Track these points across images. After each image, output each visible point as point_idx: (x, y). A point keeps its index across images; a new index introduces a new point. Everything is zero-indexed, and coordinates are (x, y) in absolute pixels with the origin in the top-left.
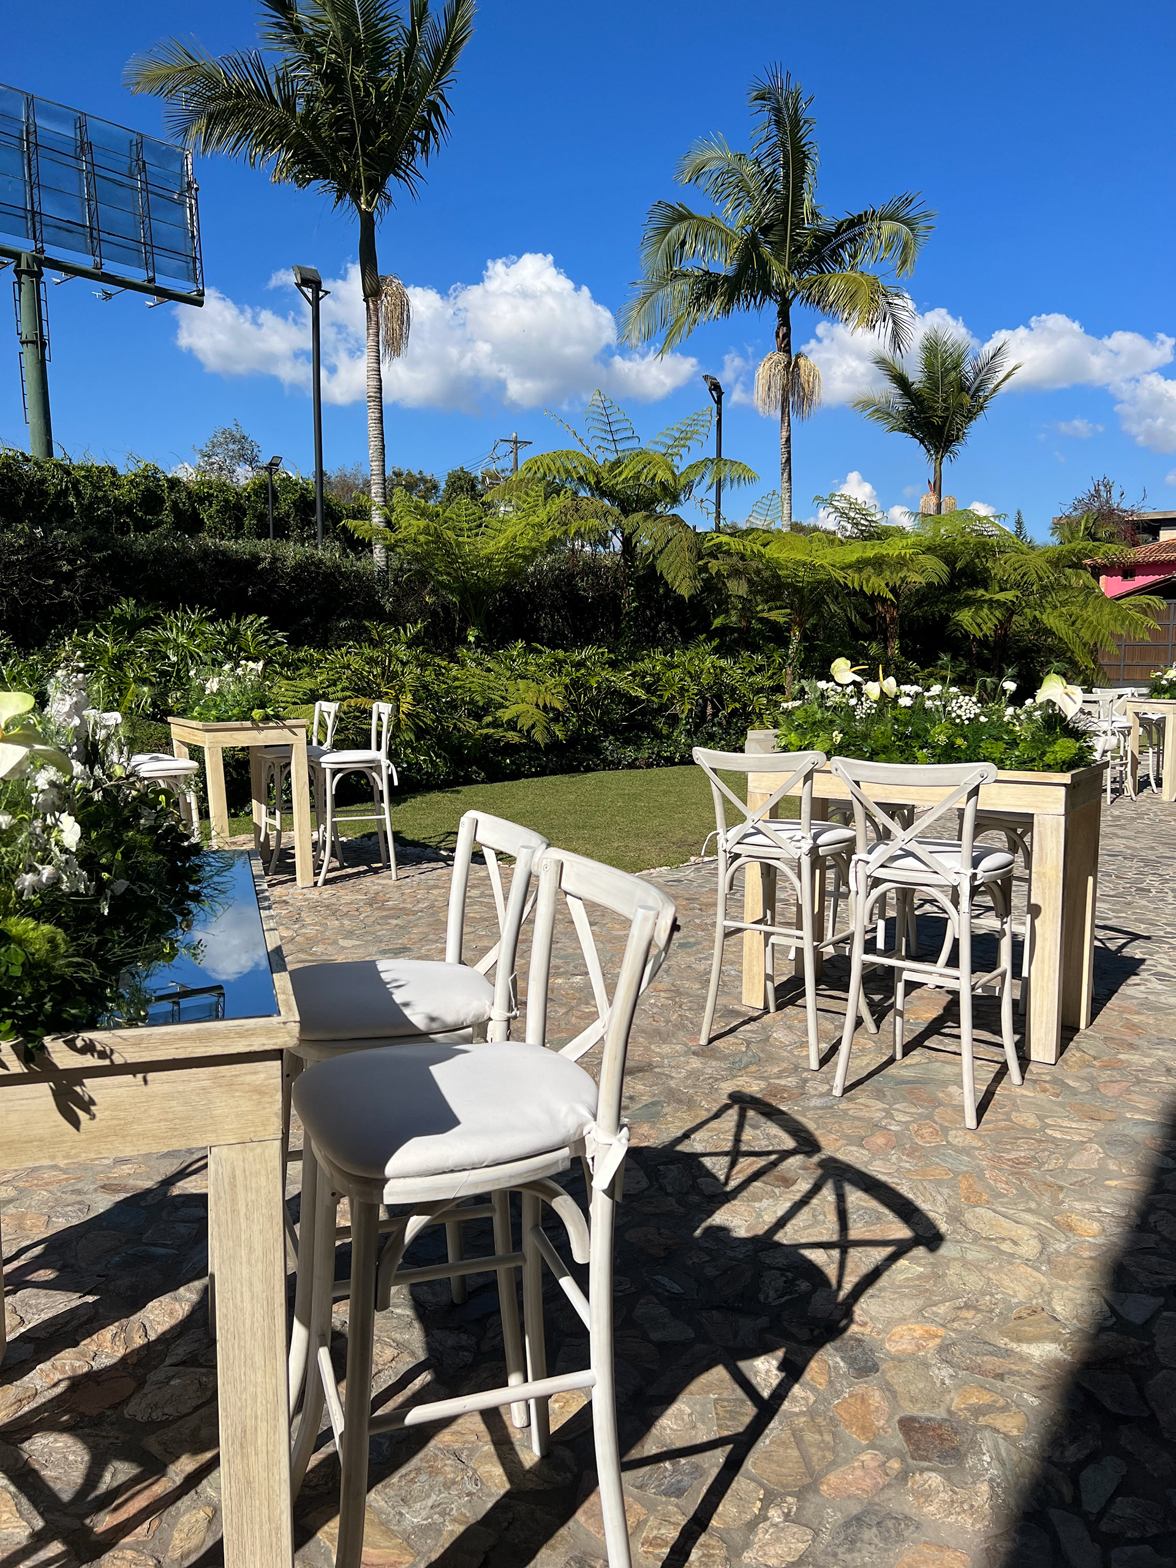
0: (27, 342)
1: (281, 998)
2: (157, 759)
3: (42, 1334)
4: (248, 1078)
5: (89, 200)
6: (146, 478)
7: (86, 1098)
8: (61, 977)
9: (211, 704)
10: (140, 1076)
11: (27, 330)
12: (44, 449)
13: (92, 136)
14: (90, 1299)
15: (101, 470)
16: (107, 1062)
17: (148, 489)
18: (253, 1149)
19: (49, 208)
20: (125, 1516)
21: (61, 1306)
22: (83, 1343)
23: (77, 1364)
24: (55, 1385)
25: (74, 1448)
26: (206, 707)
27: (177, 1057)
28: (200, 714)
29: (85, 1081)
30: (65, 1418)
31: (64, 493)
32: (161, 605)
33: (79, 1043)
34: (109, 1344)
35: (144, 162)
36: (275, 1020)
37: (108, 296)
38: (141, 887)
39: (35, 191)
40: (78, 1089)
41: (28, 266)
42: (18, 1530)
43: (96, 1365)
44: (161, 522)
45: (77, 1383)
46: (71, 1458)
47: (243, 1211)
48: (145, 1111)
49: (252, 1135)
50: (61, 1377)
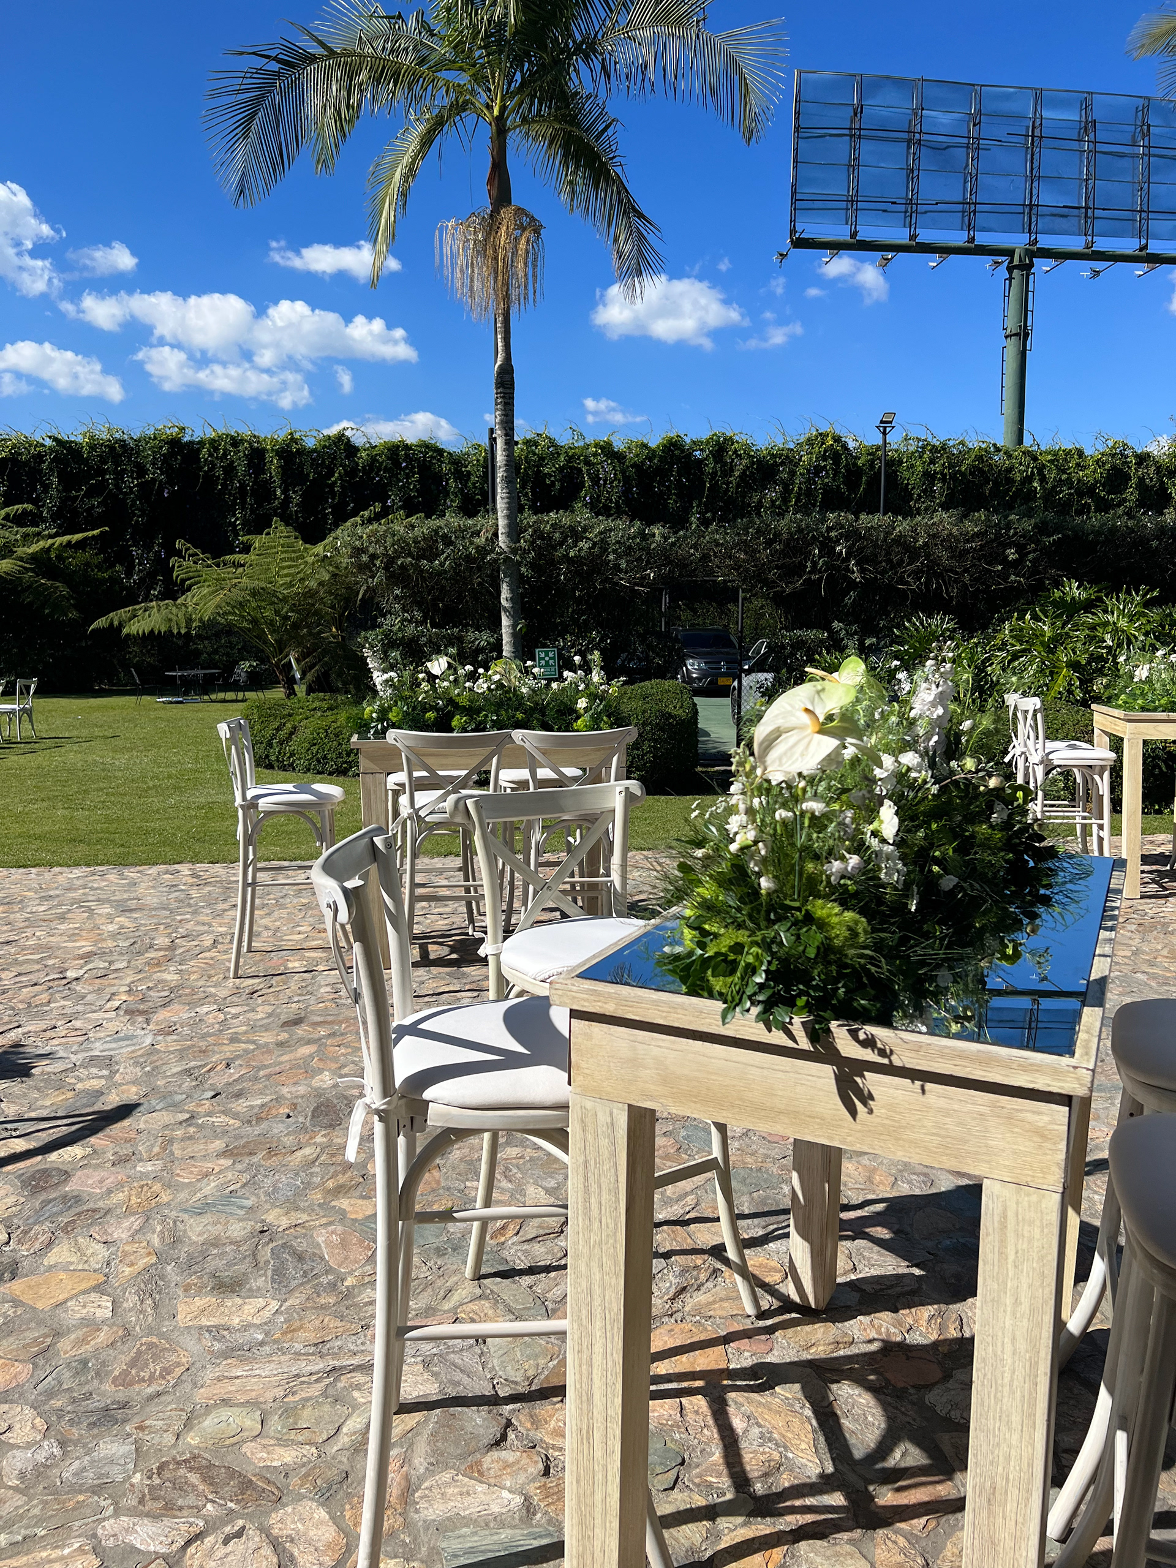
0: (1011, 336)
1: (1082, 1036)
2: (1074, 747)
3: (868, 1288)
4: (1030, 1117)
5: (1087, 180)
6: (1113, 455)
7: (866, 1092)
8: (852, 967)
9: (1138, 692)
10: (918, 1083)
11: (1012, 324)
12: (1014, 437)
13: (1096, 114)
14: (917, 1272)
15: (1068, 453)
16: (886, 1061)
17: (1114, 467)
18: (1028, 1195)
19: (1047, 197)
20: (905, 1502)
21: (890, 1268)
22: (901, 1312)
23: (892, 1330)
24: (870, 1341)
25: (874, 1411)
26: (1133, 696)
27: (955, 1074)
28: (1125, 702)
29: (866, 1073)
30: (872, 1377)
31: (1029, 479)
32: (1105, 588)
33: (862, 1036)
34: (925, 1324)
35: (1149, 126)
36: (1066, 1060)
37: (1096, 273)
38: (971, 885)
39: (1035, 184)
40: (858, 1080)
41: (1020, 260)
42: (810, 1464)
43: (910, 1339)
44: (1125, 500)
45: (890, 1349)
46: (870, 1419)
47: (1011, 1258)
48: (920, 1120)
49: (1029, 1179)
50: (876, 1336)
